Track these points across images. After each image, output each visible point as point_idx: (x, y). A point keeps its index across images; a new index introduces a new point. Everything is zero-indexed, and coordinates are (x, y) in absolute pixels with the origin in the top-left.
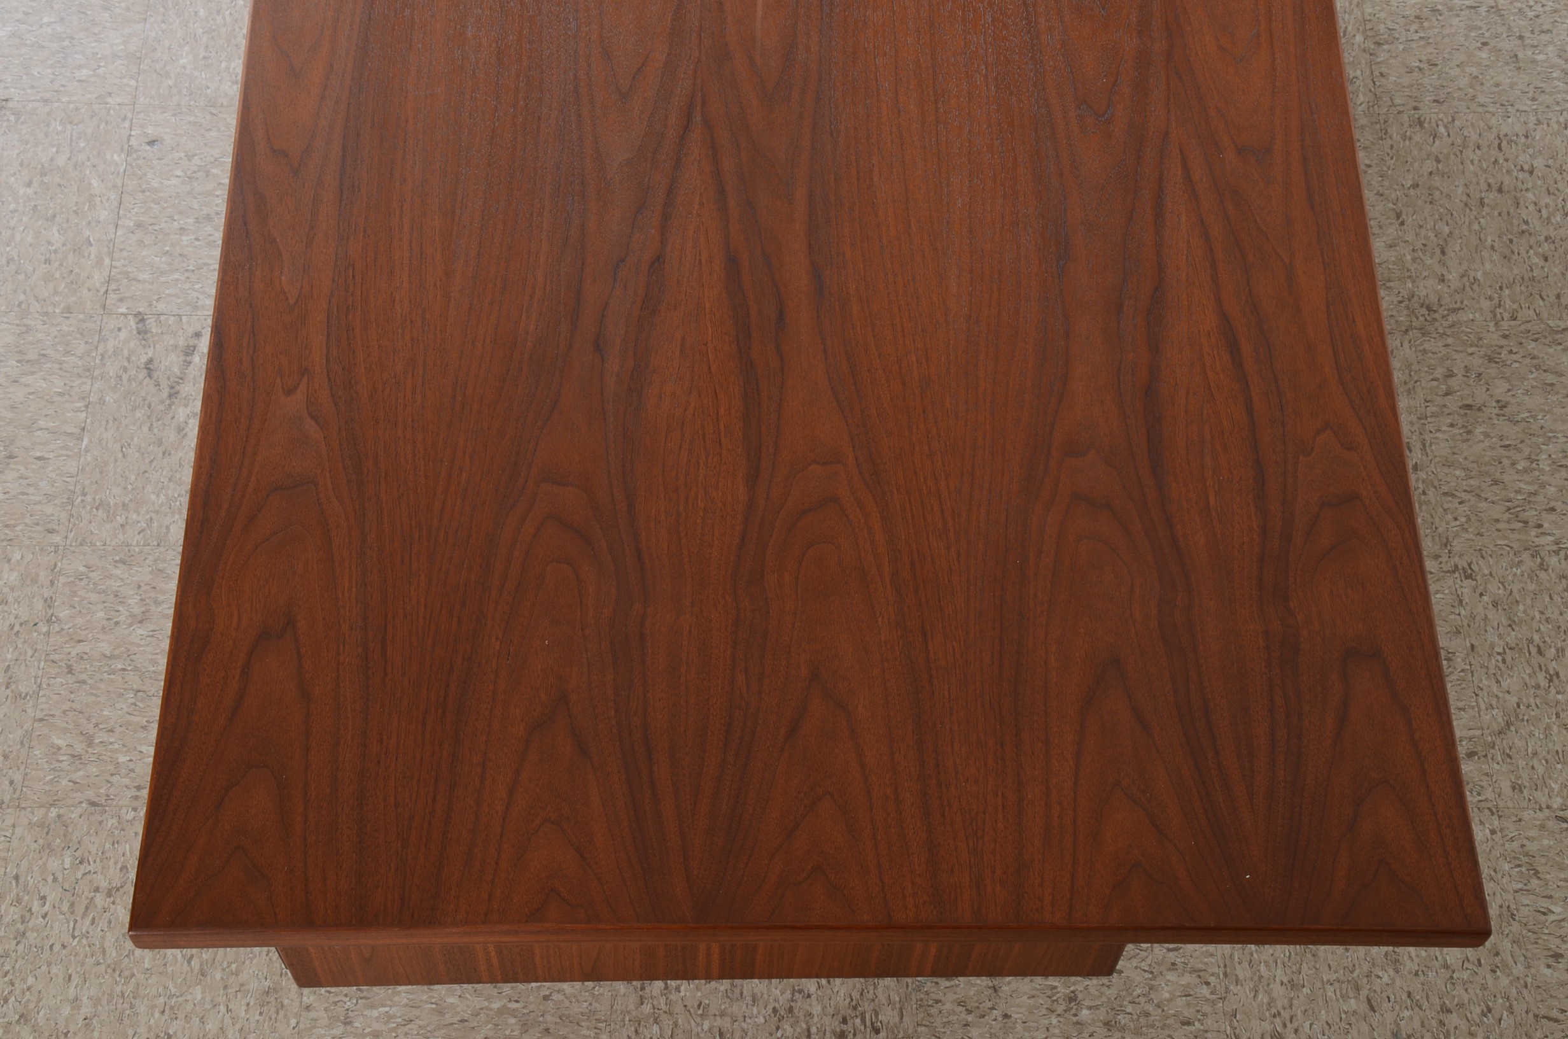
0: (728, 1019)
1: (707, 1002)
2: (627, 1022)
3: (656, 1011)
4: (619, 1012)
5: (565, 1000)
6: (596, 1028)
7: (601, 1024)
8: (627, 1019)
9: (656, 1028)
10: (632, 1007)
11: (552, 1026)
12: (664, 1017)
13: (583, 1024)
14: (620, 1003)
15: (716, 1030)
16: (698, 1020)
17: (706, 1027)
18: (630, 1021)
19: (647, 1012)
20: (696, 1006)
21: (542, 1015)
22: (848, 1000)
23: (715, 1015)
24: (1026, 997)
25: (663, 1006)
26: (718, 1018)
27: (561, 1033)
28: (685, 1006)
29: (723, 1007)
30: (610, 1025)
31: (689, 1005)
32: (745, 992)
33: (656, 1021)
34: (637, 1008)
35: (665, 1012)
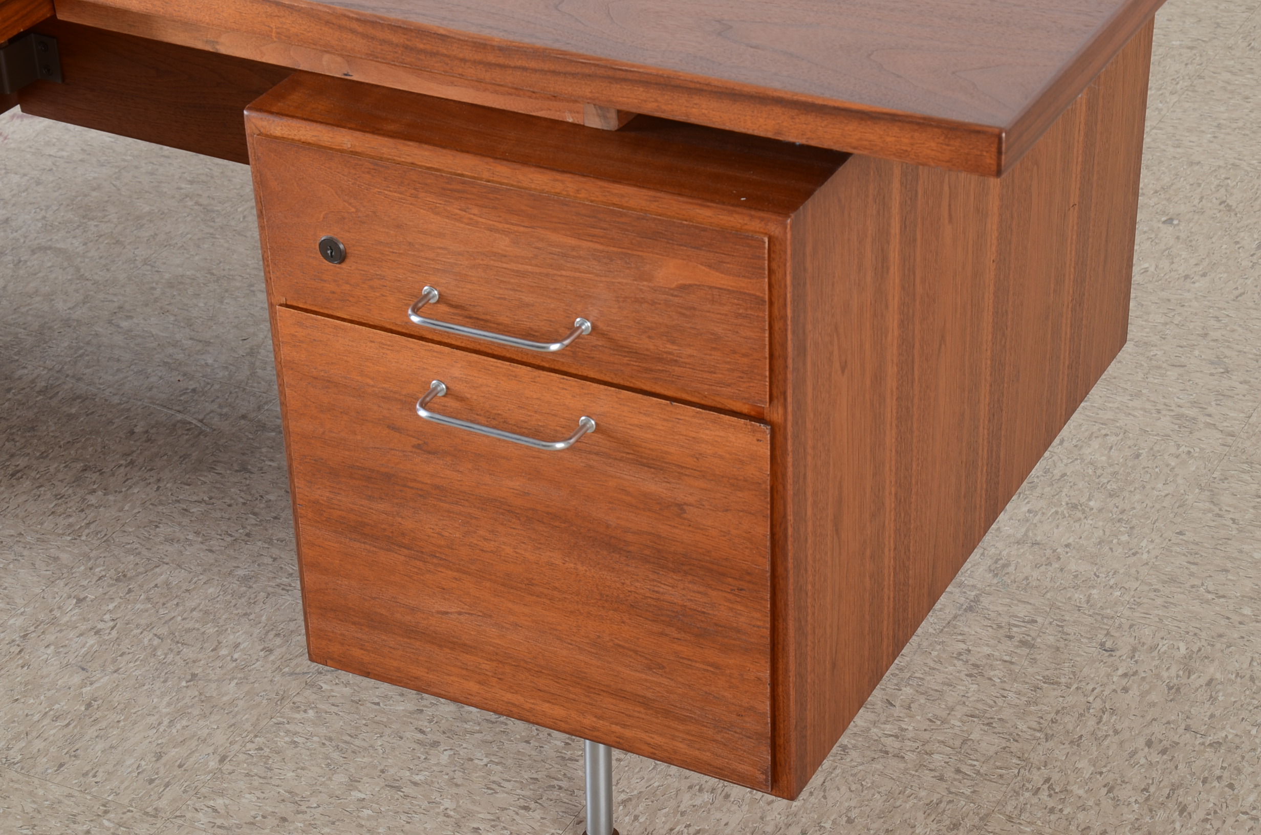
0: (958, 707)
1: (930, 715)
2: (917, 774)
3: (917, 750)
4: (901, 776)
5: (862, 808)
6: (909, 797)
7: (907, 792)
8: (913, 773)
9: (935, 756)
10: (902, 766)
11: (885, 826)
12: (928, 748)
13: (898, 804)
14: (892, 772)
15: (965, 718)
16: (946, 726)
17: (959, 724)
18: (916, 771)
19: (915, 757)
20: (931, 723)
21: (868, 830)
22: (989, 629)
23: (949, 714)
24: (1055, 530)
25: (916, 745)
26: (953, 713)
27: (899, 822)
28: (925, 730)
29: (944, 706)
30: (912, 786)
31: (925, 727)
32: (937, 688)
33: (930, 754)
34: (905, 762)
35: (923, 745)
